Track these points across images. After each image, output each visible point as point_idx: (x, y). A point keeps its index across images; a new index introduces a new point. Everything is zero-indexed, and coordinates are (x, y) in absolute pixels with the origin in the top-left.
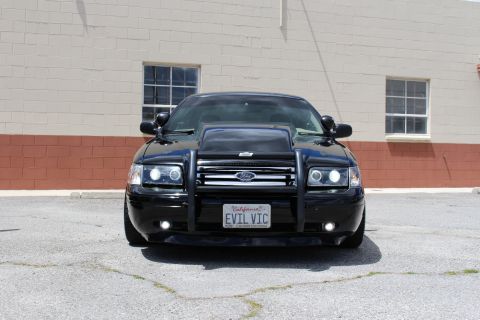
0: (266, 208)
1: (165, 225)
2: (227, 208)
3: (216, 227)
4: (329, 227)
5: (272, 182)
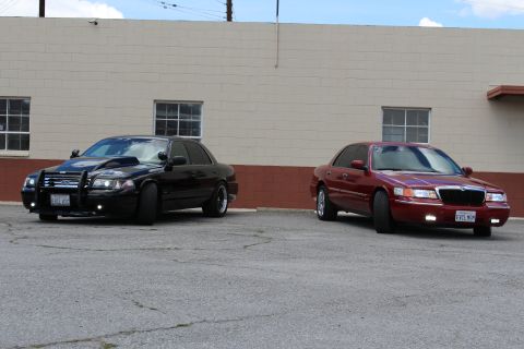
0: (68, 197)
2: (53, 196)
4: (100, 207)
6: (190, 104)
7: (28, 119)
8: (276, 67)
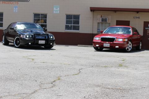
1: (30, 44)
2: (39, 41)
4: (51, 44)
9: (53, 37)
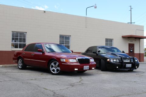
0: (131, 65)
1: (117, 67)
2: (127, 65)
3: (125, 67)
4: (136, 67)
5: (129, 61)
6: (67, 36)
7: (25, 39)
8: (86, 28)
9: (137, 61)
